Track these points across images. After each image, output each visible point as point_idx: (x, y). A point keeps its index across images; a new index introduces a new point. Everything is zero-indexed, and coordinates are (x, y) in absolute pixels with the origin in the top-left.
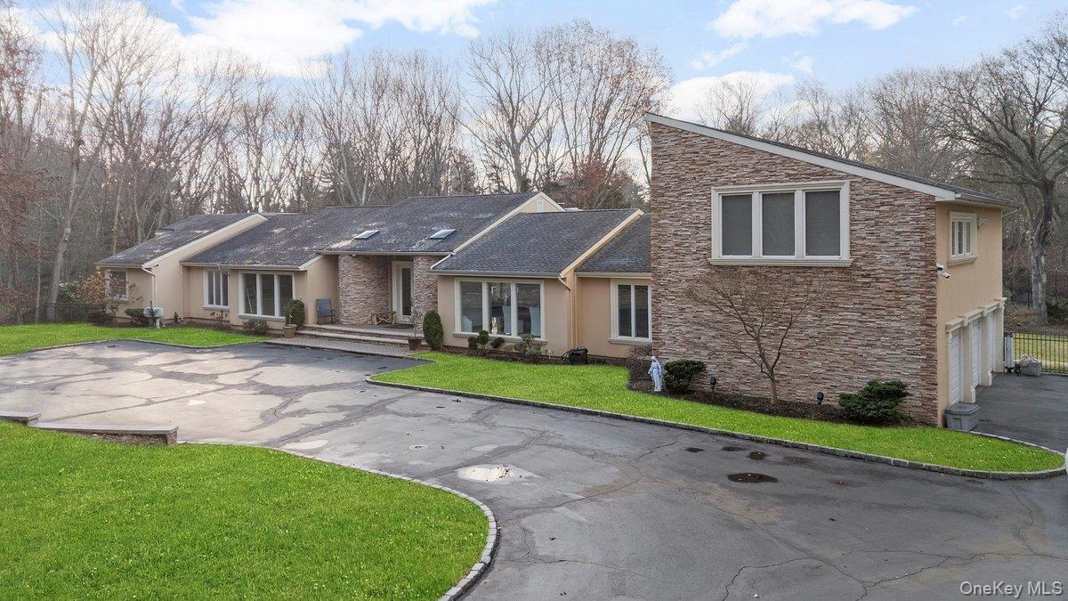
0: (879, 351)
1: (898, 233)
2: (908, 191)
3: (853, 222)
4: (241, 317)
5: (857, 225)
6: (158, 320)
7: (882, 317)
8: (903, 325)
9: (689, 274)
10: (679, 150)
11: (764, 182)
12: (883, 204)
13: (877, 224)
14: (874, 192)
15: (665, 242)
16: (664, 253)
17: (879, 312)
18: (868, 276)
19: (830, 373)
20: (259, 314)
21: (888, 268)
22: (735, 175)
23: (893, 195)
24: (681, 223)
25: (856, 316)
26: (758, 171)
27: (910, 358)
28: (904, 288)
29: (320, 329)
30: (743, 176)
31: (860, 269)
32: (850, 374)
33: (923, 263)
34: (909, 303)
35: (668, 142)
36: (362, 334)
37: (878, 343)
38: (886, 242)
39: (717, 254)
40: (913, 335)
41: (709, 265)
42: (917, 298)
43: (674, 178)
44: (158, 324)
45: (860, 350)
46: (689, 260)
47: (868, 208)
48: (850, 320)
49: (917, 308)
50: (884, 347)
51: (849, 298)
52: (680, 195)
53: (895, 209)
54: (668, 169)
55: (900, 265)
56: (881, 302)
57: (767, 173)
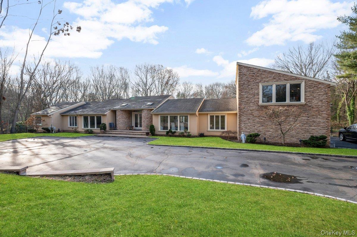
0: (313, 127)
1: (319, 95)
2: (322, 83)
3: (305, 92)
4: (83, 129)
5: (306, 93)
6: (54, 131)
7: (314, 118)
8: (320, 120)
9: (251, 108)
10: (248, 73)
11: (277, 81)
12: (315, 87)
13: (313, 92)
14: (312, 84)
15: (243, 99)
16: (243, 103)
17: (313, 117)
18: (310, 107)
19: (297, 134)
20: (89, 128)
21: (316, 104)
22: (267, 80)
23: (318, 84)
24: (249, 94)
25: (306, 118)
26: (275, 78)
27: (322, 129)
28: (321, 110)
29: (111, 131)
30: (270, 80)
31: (307, 105)
32: (304, 134)
33: (327, 103)
34: (323, 114)
35: (244, 71)
36: (126, 132)
37: (313, 125)
38: (315, 97)
39: (261, 103)
40: (324, 122)
41: (258, 106)
42: (325, 112)
43: (247, 81)
44: (54, 132)
45: (307, 128)
46: (251, 104)
47: (310, 88)
48: (304, 119)
49: (325, 115)
50: (314, 126)
51: (304, 113)
52: (248, 86)
53: (318, 88)
54: (244, 78)
55: (320, 104)
56: (314, 114)
57: (278, 79)
